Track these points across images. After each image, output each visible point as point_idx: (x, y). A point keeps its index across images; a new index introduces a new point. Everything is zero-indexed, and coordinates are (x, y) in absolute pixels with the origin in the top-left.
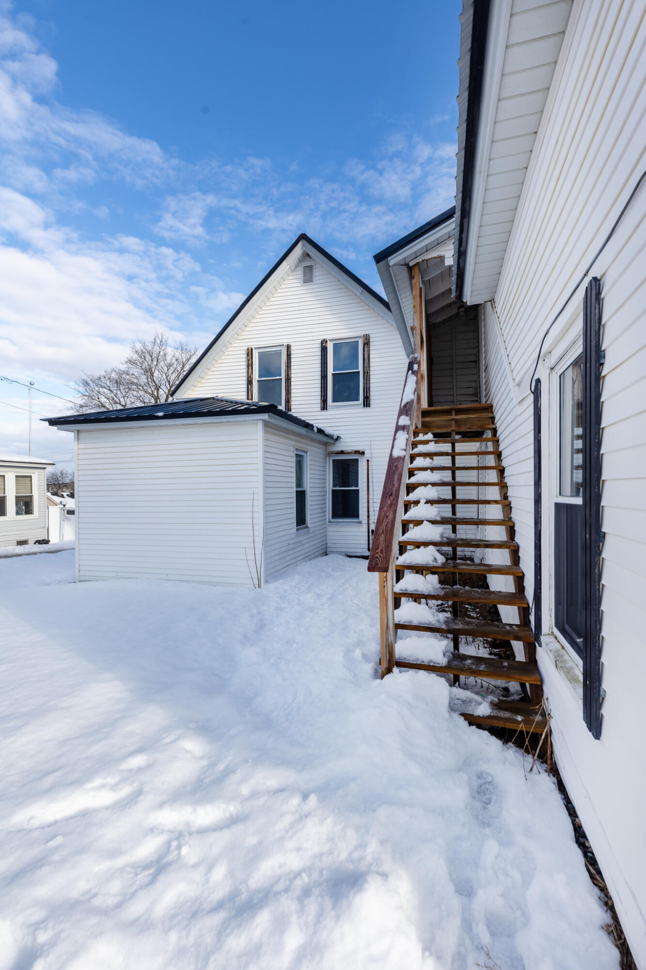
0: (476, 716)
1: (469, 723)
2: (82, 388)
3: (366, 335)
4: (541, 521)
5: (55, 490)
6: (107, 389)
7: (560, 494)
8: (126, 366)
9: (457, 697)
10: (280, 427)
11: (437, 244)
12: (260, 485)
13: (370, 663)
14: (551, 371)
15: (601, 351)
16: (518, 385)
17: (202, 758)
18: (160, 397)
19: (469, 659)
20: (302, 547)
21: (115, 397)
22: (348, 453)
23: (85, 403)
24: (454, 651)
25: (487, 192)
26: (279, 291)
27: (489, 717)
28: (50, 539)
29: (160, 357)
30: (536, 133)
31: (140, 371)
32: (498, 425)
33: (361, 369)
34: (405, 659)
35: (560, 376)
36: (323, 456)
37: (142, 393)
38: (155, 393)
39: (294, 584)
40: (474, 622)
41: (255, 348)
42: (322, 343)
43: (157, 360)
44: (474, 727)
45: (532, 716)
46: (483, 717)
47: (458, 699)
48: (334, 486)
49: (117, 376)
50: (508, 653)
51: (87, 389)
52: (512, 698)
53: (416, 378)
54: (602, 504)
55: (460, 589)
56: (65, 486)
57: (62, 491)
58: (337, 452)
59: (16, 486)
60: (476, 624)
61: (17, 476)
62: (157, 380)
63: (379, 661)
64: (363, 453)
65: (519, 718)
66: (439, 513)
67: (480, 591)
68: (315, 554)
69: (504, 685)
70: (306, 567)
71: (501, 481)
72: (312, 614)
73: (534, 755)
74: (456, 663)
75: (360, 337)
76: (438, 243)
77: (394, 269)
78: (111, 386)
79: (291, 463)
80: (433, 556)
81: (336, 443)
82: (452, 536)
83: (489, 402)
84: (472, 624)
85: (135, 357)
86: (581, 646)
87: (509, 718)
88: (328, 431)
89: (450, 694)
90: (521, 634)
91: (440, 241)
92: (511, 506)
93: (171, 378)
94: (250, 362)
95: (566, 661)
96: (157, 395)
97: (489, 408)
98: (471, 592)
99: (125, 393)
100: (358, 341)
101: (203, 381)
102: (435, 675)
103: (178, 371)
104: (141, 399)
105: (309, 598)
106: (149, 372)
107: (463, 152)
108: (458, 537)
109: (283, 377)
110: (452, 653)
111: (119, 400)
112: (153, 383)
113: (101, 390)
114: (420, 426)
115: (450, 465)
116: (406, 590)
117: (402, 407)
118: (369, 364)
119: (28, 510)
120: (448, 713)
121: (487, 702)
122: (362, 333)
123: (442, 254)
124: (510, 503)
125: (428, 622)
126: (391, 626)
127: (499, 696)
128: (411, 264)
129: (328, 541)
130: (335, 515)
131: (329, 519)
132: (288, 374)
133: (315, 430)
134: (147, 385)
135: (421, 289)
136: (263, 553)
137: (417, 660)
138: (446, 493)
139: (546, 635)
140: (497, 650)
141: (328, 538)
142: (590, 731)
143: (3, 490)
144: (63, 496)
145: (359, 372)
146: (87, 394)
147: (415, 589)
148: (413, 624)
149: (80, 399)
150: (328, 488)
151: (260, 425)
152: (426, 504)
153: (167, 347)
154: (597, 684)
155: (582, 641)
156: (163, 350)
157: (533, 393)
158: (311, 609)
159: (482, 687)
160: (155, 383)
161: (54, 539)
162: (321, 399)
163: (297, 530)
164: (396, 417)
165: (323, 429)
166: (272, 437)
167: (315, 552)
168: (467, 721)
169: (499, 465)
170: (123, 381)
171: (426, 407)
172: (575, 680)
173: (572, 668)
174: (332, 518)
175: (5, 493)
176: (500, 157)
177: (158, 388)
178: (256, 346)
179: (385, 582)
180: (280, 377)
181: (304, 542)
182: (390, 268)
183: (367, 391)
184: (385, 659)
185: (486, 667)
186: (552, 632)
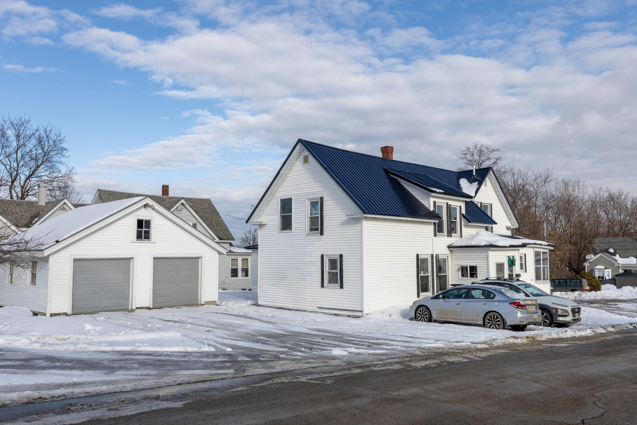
59: (242, 263)
61: (242, 259)
143: (237, 265)
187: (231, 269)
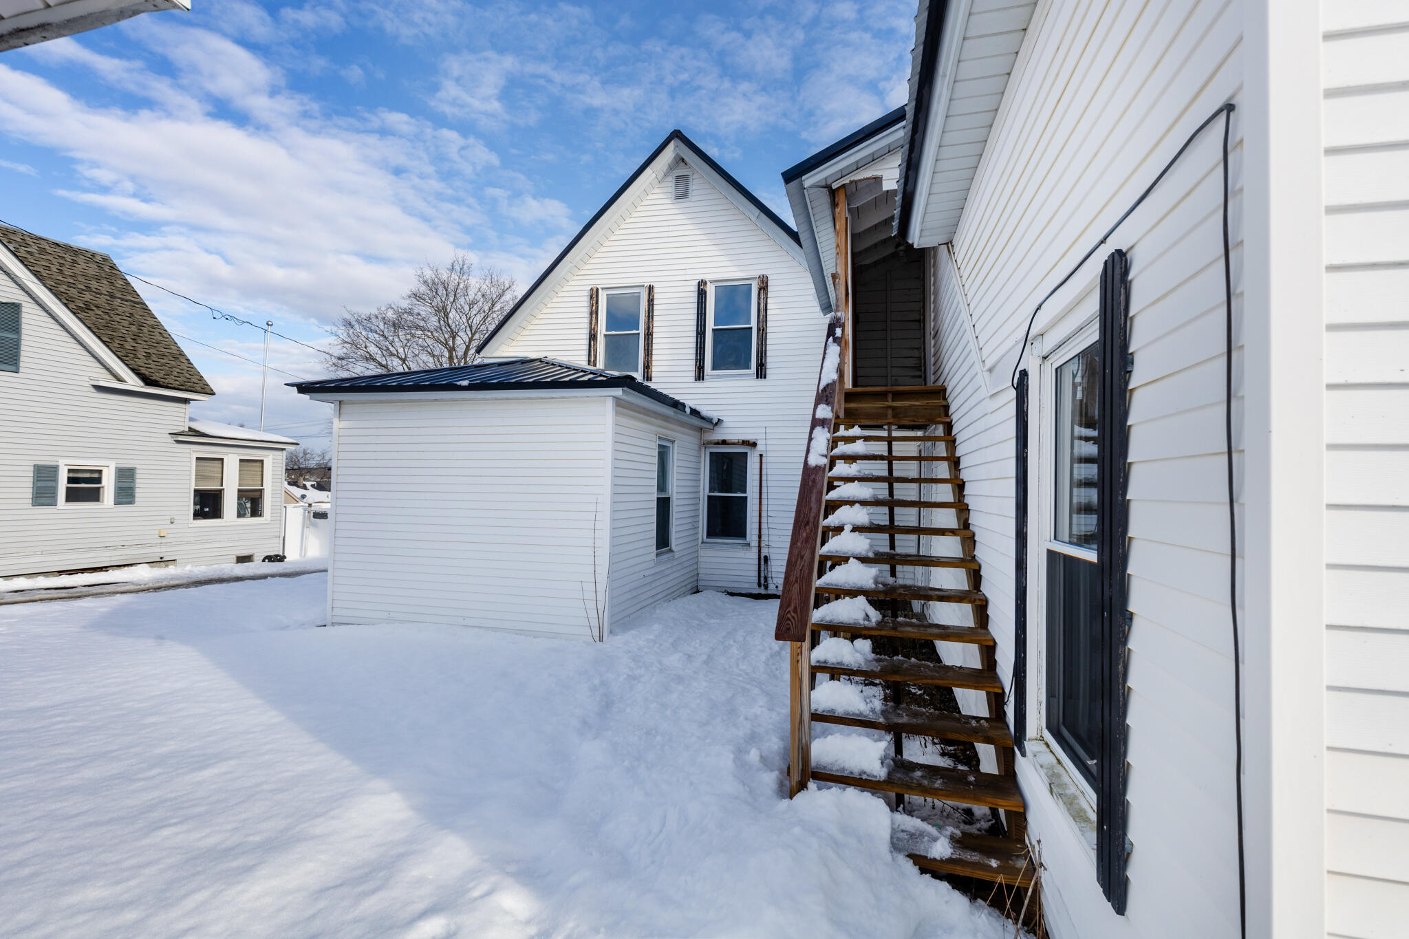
0: (930, 859)
1: (920, 869)
2: (343, 331)
3: (763, 275)
4: (1026, 573)
5: (293, 477)
6: (379, 334)
7: (1055, 538)
8: (408, 301)
9: (902, 827)
10: (637, 406)
11: (871, 160)
12: (607, 491)
13: (772, 771)
14: (1043, 362)
15: (1128, 354)
16: (990, 370)
17: (528, 922)
18: (456, 349)
19: (919, 770)
20: (663, 581)
21: (390, 347)
22: (733, 444)
23: (346, 354)
24: (896, 756)
25: (953, 102)
26: (639, 209)
27: (950, 861)
28: (286, 554)
29: (459, 291)
30: (1025, 30)
31: (430, 310)
32: (955, 418)
33: (754, 324)
34: (825, 767)
35: (1056, 370)
36: (696, 447)
37: (430, 342)
38: (451, 343)
39: (652, 637)
40: (924, 714)
41: (602, 289)
42: (699, 285)
43: (455, 295)
44: (928, 876)
45: (1012, 860)
46: (941, 861)
47: (903, 831)
48: (710, 491)
49: (394, 316)
50: (968, 753)
51: (350, 333)
52: (978, 826)
53: (839, 348)
54: (1129, 571)
55: (903, 663)
56: (309, 472)
57: (305, 480)
58: (716, 441)
59: (240, 474)
60: (927, 716)
61: (241, 461)
62: (454, 324)
63: (786, 770)
64: (754, 445)
65: (994, 863)
66: (871, 546)
67: (932, 665)
68: (681, 590)
69: (965, 805)
70: (670, 611)
71: (959, 501)
72: (681, 688)
73: (1016, 920)
74: (899, 775)
75: (755, 278)
76: (874, 159)
77: (810, 193)
78: (386, 330)
79: (651, 458)
80: (865, 611)
81: (716, 428)
82: (891, 580)
83: (940, 383)
84: (922, 716)
85: (423, 289)
86: (1094, 770)
87: (978, 863)
88: (705, 411)
89: (893, 823)
90: (993, 733)
91: (875, 157)
92: (976, 539)
93: (474, 322)
94: (594, 308)
95: (1066, 784)
96: (451, 345)
97: (941, 392)
98: (919, 666)
99: (406, 342)
100: (751, 284)
101: (525, 333)
102: (869, 794)
103: (484, 312)
104: (429, 350)
105: (674, 660)
106: (443, 312)
107: (921, 48)
108: (901, 582)
109: (642, 331)
110: (893, 760)
111: (397, 351)
112: (448, 328)
113: (370, 335)
114: (842, 415)
115: (886, 474)
116: (825, 662)
117: (820, 391)
118: (766, 317)
119: (256, 511)
120: (890, 854)
121: (945, 836)
122: (757, 274)
123: (878, 173)
124: (974, 535)
125: (857, 712)
126: (806, 717)
127: (959, 823)
128: (834, 186)
129: (701, 571)
130: (711, 534)
131: (703, 539)
132: (649, 328)
133: (688, 410)
134: (439, 330)
135: (847, 219)
136: (607, 590)
137: (843, 769)
138: (880, 516)
139: (1032, 740)
140: (952, 748)
141: (701, 566)
142: (1109, 901)
143: (220, 480)
144: (305, 487)
145: (751, 328)
146: (349, 340)
147: (839, 661)
148: (836, 715)
149: (339, 347)
150: (701, 493)
151: (610, 404)
152: (852, 533)
153: (470, 278)
154: (1120, 832)
155: (1095, 764)
156: (464, 282)
157: (1015, 389)
158: (680, 679)
159: (933, 808)
160: (450, 327)
161: (292, 555)
162: (696, 365)
163: (657, 555)
164: (812, 406)
165: (698, 408)
166: (625, 421)
167: (682, 587)
168: (918, 867)
169: (957, 477)
170: (403, 323)
171: (851, 387)
172: (1081, 816)
173: (1075, 797)
174: (707, 538)
175: (222, 486)
176: (973, 59)
177: (454, 335)
178: (603, 286)
179: (798, 654)
180: (637, 332)
181: (667, 572)
182: (805, 191)
183: (762, 356)
184: (796, 768)
185: (943, 782)
186: (1041, 736)
187: (196, 491)
